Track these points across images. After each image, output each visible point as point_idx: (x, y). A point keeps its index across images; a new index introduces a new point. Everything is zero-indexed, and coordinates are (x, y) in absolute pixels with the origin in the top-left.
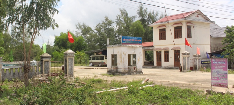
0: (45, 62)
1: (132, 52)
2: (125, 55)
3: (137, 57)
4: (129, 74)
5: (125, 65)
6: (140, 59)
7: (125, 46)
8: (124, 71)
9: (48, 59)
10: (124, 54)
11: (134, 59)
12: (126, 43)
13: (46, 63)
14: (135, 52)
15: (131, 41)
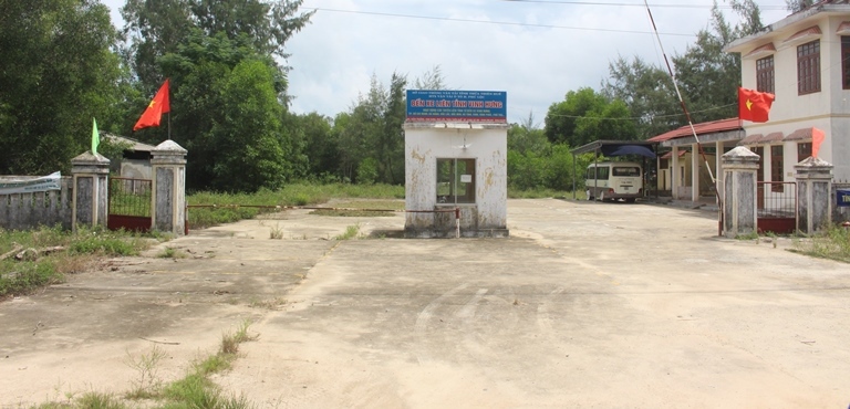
0: (79, 178)
1: (453, 150)
2: (424, 159)
3: (480, 170)
4: (439, 235)
5: (420, 198)
6: (493, 178)
7: (419, 128)
8: (415, 224)
9: (89, 170)
10: (414, 155)
11: (466, 179)
12: (425, 117)
13: (82, 182)
14: (465, 149)
15: (451, 108)
